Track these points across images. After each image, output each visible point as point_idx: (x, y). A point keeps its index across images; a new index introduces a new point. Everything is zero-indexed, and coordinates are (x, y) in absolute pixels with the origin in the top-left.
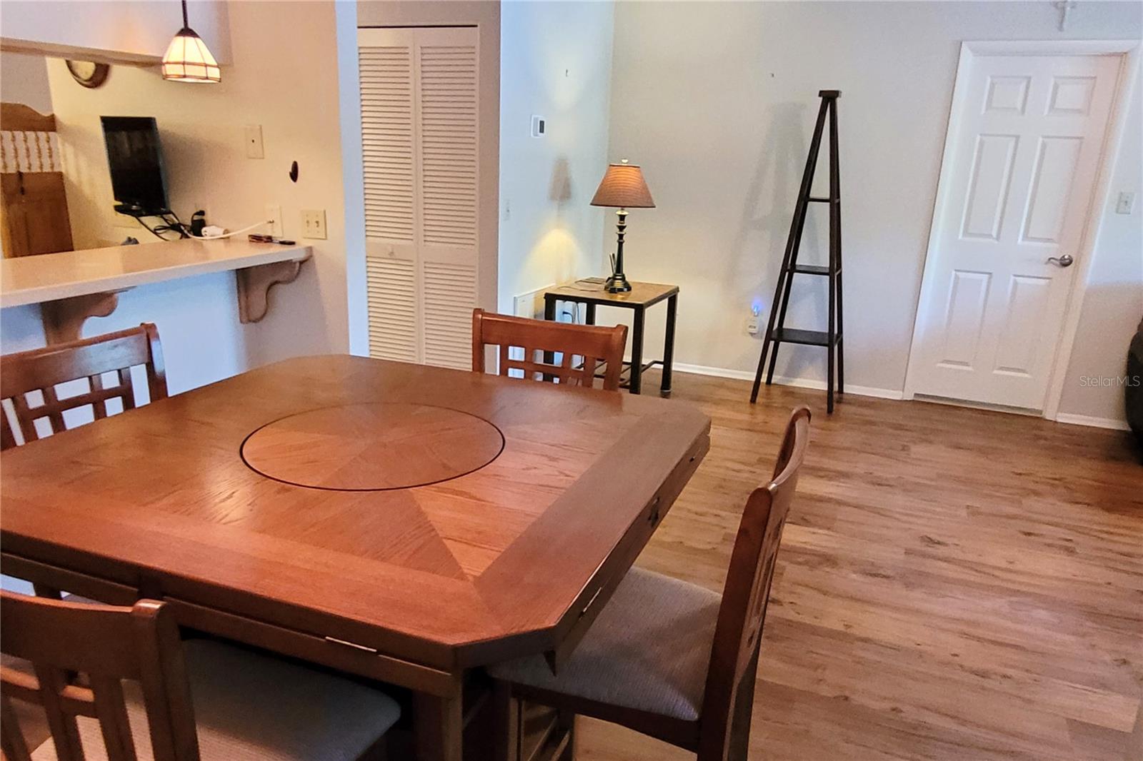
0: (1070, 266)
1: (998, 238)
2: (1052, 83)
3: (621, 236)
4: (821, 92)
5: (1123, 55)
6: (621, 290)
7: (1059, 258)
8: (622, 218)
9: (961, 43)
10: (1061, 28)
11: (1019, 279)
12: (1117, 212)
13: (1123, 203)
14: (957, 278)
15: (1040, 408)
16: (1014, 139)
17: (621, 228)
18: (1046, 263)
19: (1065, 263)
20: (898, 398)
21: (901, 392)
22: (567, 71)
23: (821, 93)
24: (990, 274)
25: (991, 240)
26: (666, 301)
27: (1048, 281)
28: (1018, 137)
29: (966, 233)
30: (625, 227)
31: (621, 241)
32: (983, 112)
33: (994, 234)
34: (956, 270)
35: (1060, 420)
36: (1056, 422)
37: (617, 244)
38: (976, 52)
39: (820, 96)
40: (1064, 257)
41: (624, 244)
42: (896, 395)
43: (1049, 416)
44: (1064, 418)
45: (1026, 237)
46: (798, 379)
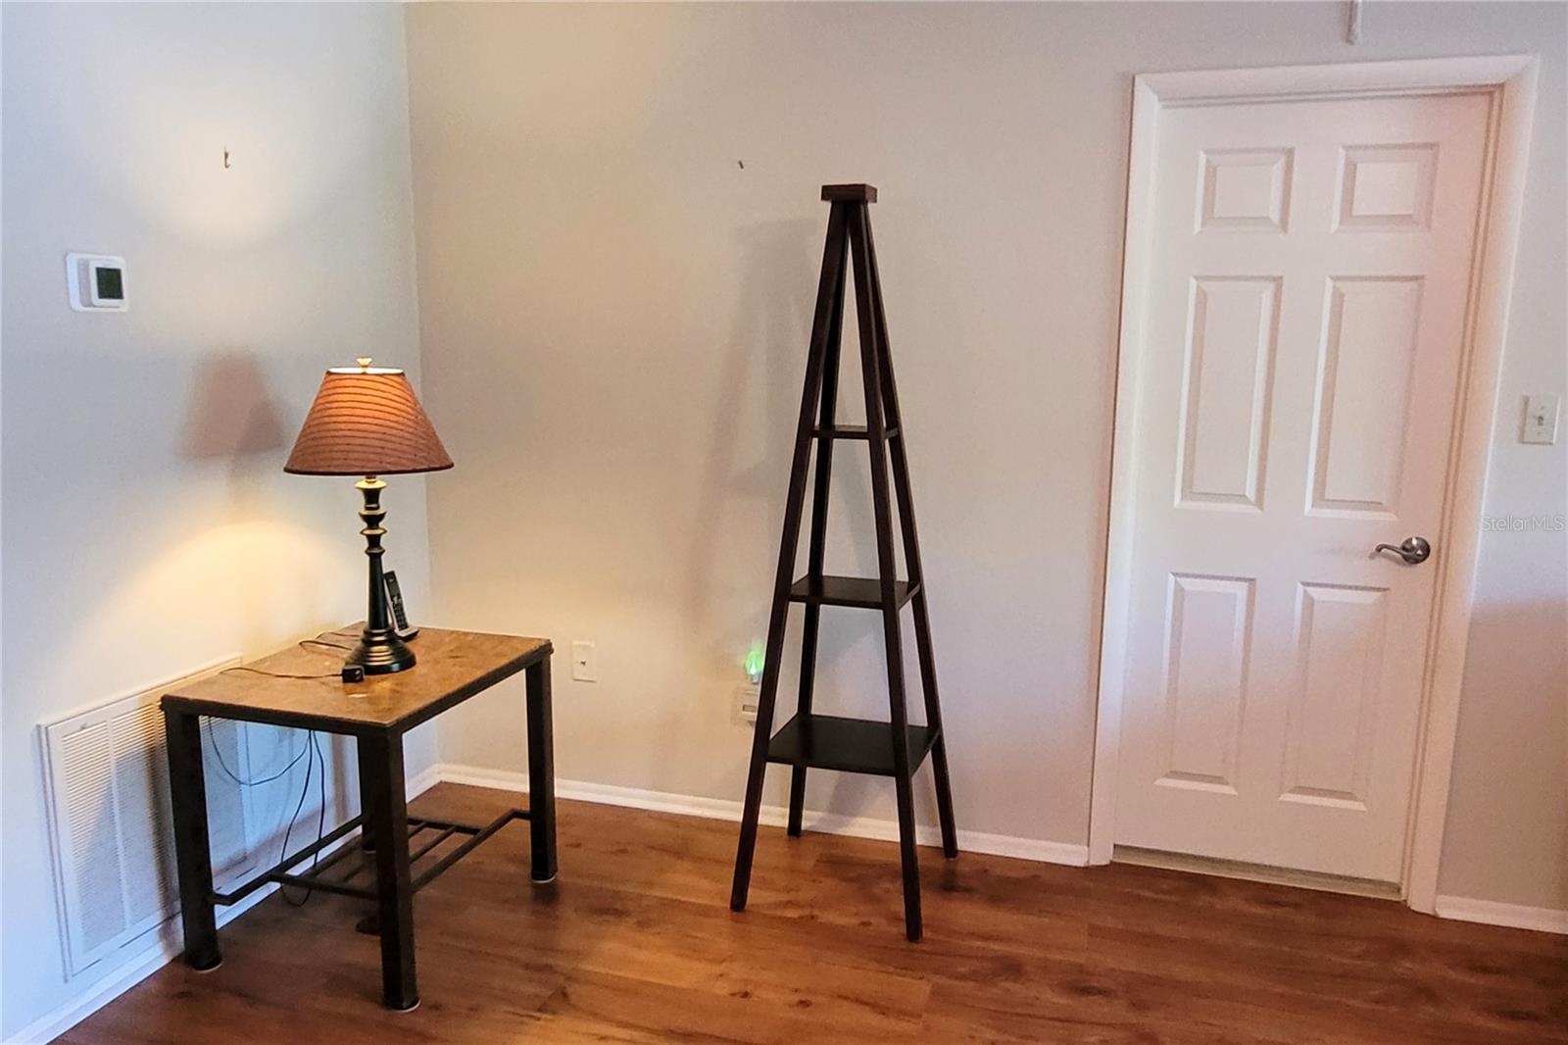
0: (1427, 560)
1: (1259, 502)
2: (1342, 161)
3: (374, 541)
4: (825, 188)
5: (1492, 92)
6: (384, 670)
7: (1398, 545)
8: (372, 496)
9: (1134, 79)
10: (1349, 37)
11: (1316, 593)
12: (1522, 440)
13: (1532, 423)
14: (1180, 592)
15: (1393, 879)
16: (1271, 287)
17: (373, 521)
18: (1372, 557)
19: (1414, 554)
20: (1079, 861)
21: (1086, 848)
22: (226, 155)
23: (828, 192)
24: (1252, 581)
25: (1242, 508)
26: (520, 677)
27: (1379, 594)
28: (1278, 280)
29: (1188, 492)
30: (382, 517)
31: (376, 551)
32: (1197, 228)
33: (1250, 492)
34: (1176, 575)
35: (1443, 914)
36: (1435, 918)
37: (367, 558)
38: (1171, 99)
39: (824, 198)
40: (1409, 541)
41: (383, 557)
42: (1073, 855)
43: (1418, 904)
44: (1453, 909)
45: (1320, 498)
46: (860, 820)
